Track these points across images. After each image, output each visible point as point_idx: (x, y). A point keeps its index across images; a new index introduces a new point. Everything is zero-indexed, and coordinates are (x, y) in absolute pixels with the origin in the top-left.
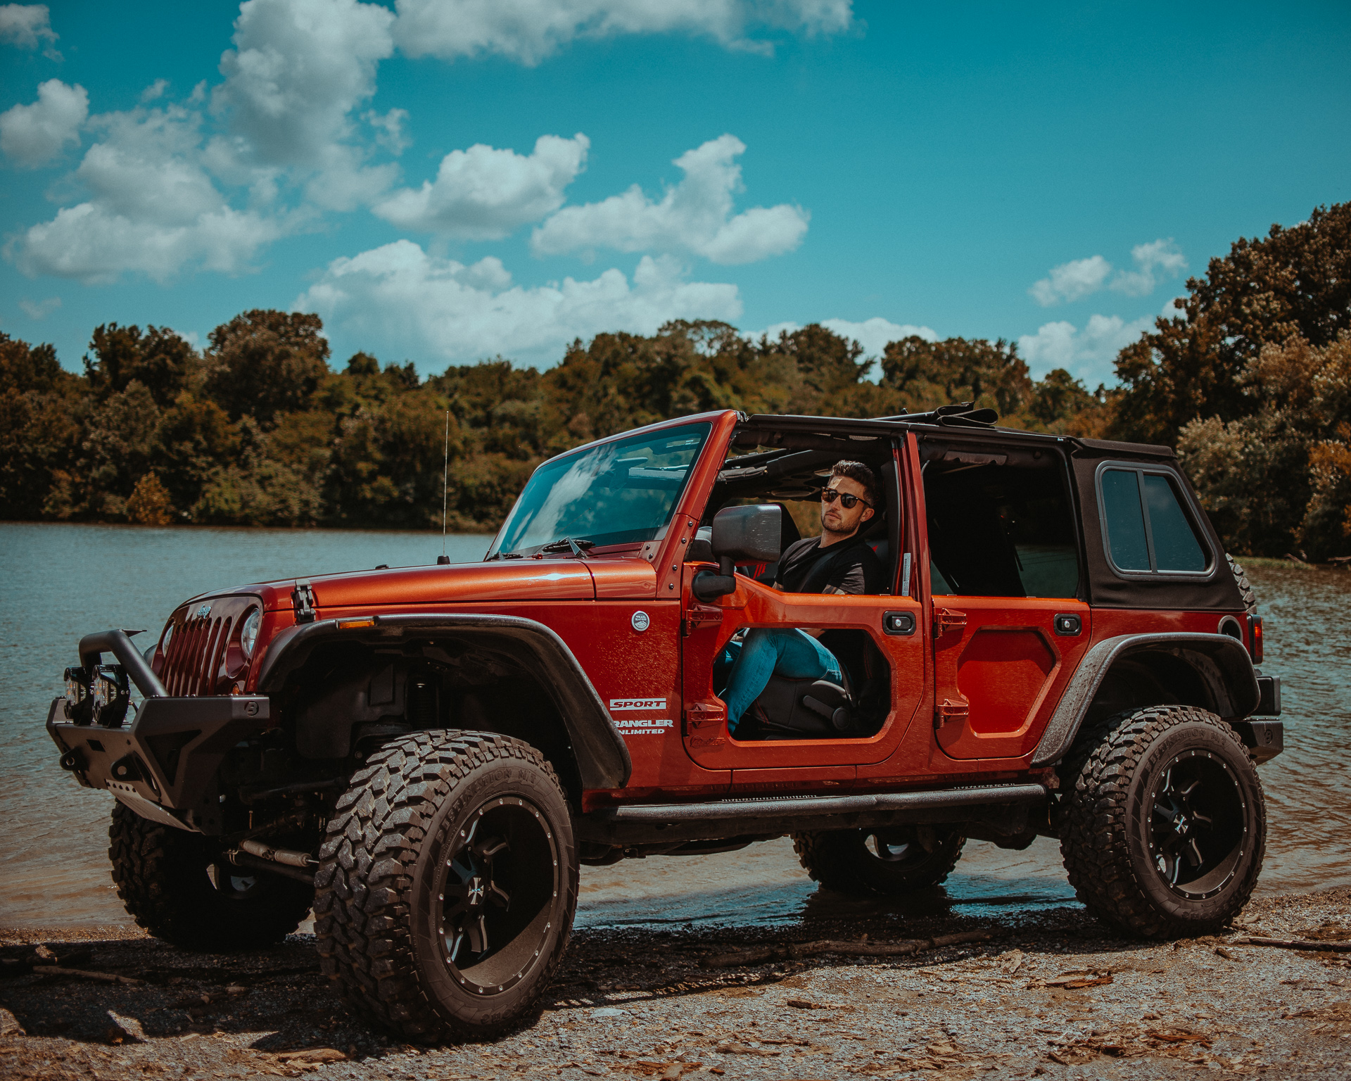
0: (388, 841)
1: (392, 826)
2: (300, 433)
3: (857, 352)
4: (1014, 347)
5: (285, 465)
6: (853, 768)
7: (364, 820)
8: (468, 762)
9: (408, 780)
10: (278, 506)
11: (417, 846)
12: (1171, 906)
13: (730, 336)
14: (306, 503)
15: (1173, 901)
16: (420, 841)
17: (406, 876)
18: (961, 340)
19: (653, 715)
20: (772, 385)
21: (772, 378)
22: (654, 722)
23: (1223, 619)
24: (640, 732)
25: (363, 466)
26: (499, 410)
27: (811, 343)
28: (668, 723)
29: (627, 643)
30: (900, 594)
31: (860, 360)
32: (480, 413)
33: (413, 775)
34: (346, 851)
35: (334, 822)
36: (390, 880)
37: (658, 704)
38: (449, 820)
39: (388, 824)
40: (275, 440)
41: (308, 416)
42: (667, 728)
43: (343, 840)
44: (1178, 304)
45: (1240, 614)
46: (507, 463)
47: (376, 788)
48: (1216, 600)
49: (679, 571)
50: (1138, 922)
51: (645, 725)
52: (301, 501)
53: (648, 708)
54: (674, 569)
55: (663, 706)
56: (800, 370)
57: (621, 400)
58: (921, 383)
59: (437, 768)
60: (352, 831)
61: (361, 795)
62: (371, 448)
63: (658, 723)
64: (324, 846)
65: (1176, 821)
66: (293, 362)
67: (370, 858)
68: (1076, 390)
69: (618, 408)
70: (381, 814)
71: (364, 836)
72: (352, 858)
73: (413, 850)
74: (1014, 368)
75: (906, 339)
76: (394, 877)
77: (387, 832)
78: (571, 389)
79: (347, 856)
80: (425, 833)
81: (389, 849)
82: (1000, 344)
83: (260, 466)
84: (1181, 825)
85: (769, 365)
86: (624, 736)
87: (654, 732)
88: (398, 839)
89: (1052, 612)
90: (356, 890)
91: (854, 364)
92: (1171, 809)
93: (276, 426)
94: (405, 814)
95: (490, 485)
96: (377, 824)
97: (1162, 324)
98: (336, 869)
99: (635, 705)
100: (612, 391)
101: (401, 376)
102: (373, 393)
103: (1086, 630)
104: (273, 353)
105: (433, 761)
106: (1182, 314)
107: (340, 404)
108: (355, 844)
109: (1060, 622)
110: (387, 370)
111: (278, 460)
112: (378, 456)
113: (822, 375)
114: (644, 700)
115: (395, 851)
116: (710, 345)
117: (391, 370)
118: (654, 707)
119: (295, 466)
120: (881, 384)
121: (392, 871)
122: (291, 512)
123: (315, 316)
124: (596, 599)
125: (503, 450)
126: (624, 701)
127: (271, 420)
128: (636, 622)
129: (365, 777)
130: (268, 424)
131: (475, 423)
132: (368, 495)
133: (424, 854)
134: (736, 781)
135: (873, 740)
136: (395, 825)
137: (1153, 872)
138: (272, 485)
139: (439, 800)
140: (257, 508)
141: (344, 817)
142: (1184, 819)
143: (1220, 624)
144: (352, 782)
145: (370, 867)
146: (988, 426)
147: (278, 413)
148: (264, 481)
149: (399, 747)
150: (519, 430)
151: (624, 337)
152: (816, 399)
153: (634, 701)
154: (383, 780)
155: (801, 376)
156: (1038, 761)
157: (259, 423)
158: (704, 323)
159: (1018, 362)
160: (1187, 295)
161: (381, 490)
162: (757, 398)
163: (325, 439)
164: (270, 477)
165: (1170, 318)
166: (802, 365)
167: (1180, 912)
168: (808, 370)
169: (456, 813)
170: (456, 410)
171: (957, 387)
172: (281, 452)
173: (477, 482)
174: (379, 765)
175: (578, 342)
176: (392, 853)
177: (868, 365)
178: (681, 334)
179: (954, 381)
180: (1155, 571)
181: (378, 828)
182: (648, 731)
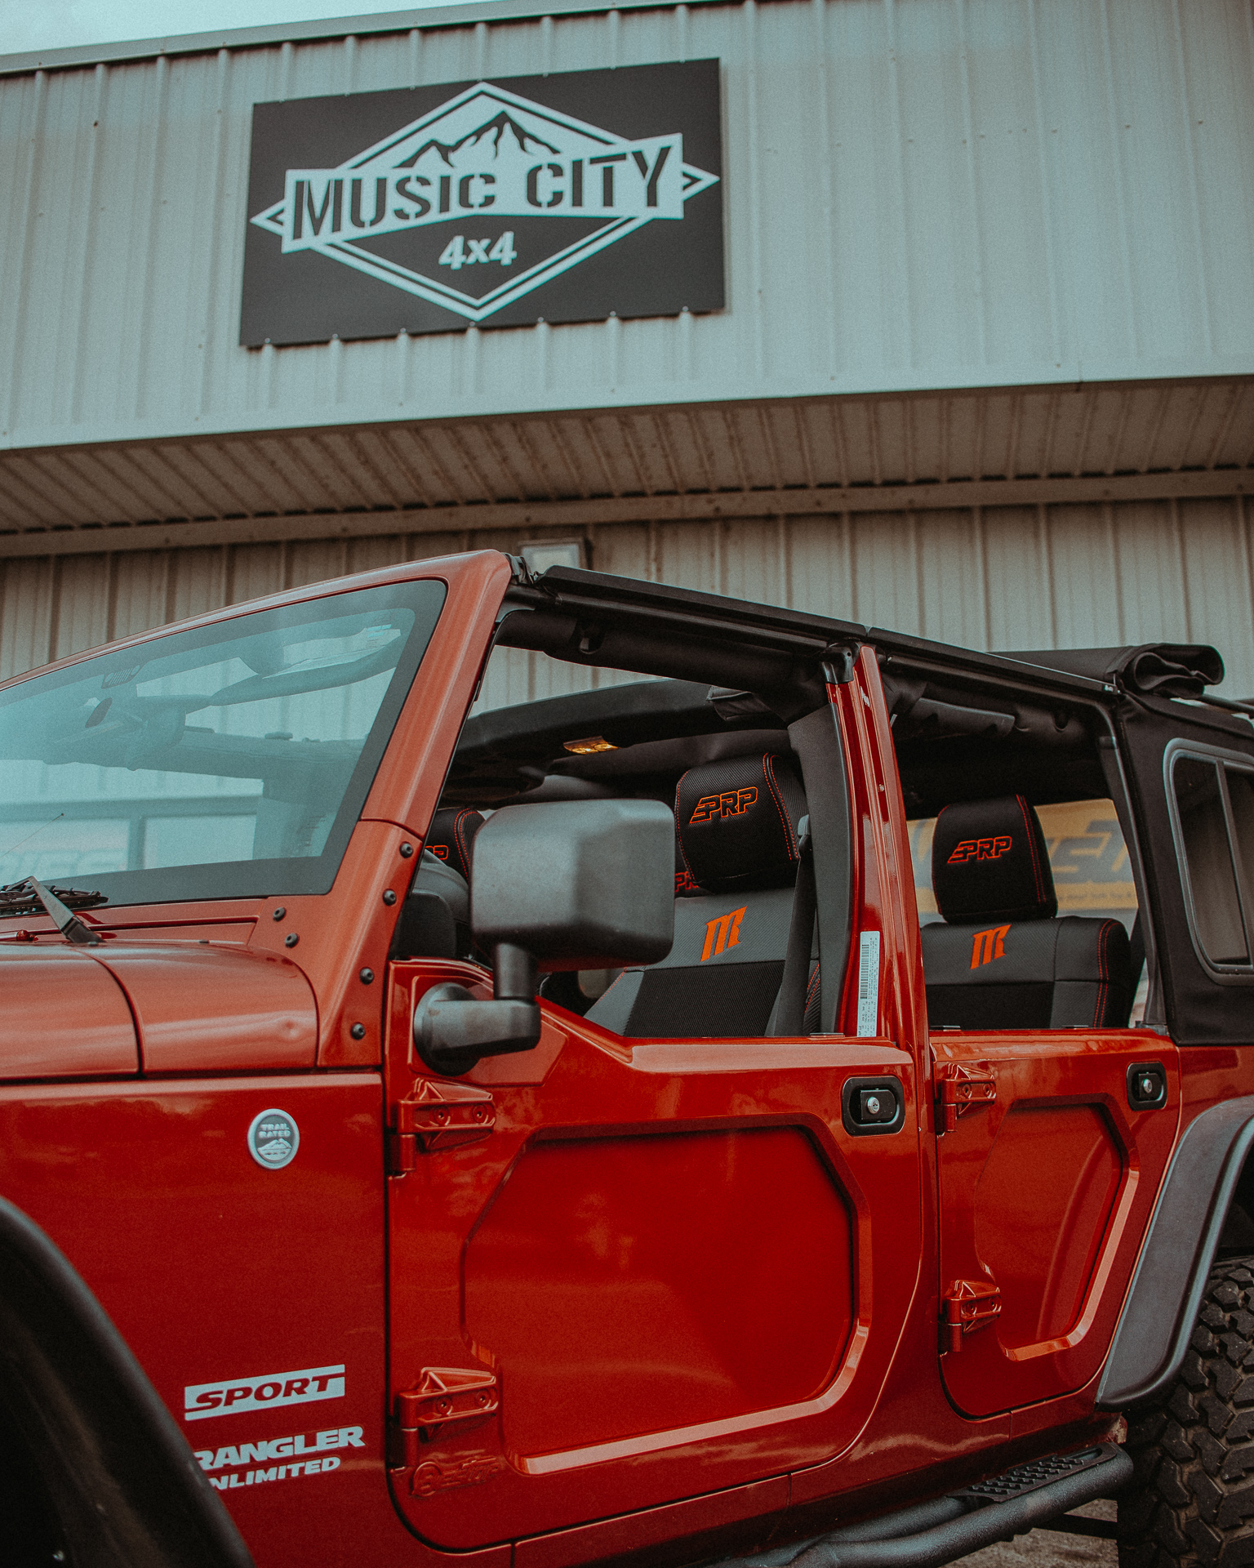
19: (308, 1420)
22: (310, 1442)
24: (271, 1474)
28: (352, 1436)
30: (847, 1025)
37: (323, 1382)
42: (346, 1453)
49: (378, 982)
51: (287, 1452)
53: (295, 1399)
54: (364, 981)
55: (336, 1389)
63: (324, 1441)
87: (311, 1468)
99: (259, 1396)
114: (281, 1378)
118: (312, 1394)
124: (145, 1074)
126: (225, 1386)
128: (261, 1142)
153: (254, 1383)
182: (295, 1469)
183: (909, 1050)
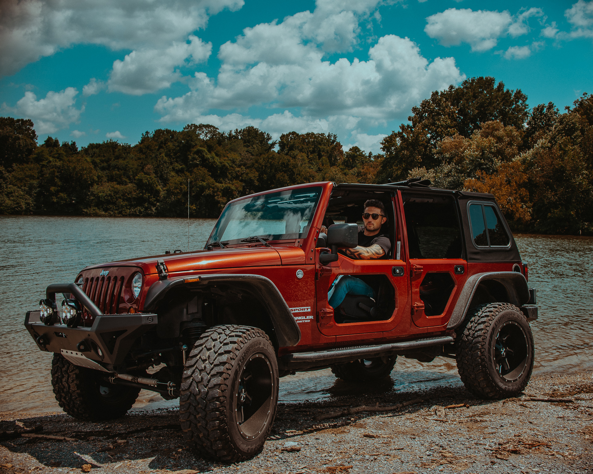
0: (217, 369)
1: (219, 363)
2: (25, 173)
3: (269, 138)
4: (335, 137)
5: (19, 187)
6: (382, 333)
7: (204, 361)
8: (246, 337)
9: (223, 344)
10: (15, 206)
11: (230, 372)
12: (501, 385)
13: (215, 131)
14: (28, 204)
15: (502, 382)
16: (230, 369)
17: (225, 384)
18: (313, 134)
19: (305, 314)
20: (232, 153)
21: (233, 150)
22: (306, 317)
23: (514, 265)
24: (300, 322)
25: (53, 189)
26: (113, 163)
27: (249, 135)
28: (311, 317)
29: (295, 283)
30: (396, 259)
31: (270, 142)
32: (105, 164)
33: (225, 342)
34: (197, 374)
35: (189, 362)
36: (218, 386)
37: (307, 309)
38: (241, 361)
39: (216, 362)
40: (13, 176)
41: (28, 165)
42: (310, 319)
43: (195, 370)
44: (410, 119)
45: (520, 263)
46: (118, 186)
47: (208, 347)
48: (512, 257)
49: (314, 252)
50: (487, 390)
51: (303, 319)
52: (26, 203)
53: (303, 311)
54: (312, 251)
55: (309, 310)
56: (244, 146)
57: (166, 159)
58: (296, 152)
59: (235, 339)
60: (199, 365)
61: (202, 350)
62: (57, 180)
63: (308, 317)
64: (185, 372)
65: (502, 350)
66: (21, 141)
67: (209, 377)
68: (361, 155)
69: (165, 162)
70: (212, 358)
71: (205, 367)
72: (200, 377)
73: (228, 374)
74: (336, 146)
75: (290, 133)
76: (220, 385)
77: (215, 366)
78: (144, 154)
79: (198, 376)
80: (233, 366)
81: (218, 373)
82: (329, 136)
83: (7, 187)
84: (503, 351)
85: (231, 144)
86: (298, 323)
87: (306, 321)
88: (222, 369)
89: (453, 265)
90: (202, 391)
91: (268, 144)
92: (500, 345)
93: (14, 170)
94: (224, 358)
95: (110, 195)
96: (211, 362)
97: (403, 127)
98: (192, 382)
99: (299, 310)
100: (163, 155)
101: (69, 148)
102: (56, 156)
103: (467, 271)
104: (12, 137)
105: (233, 336)
106: (411, 123)
107: (42, 160)
108: (201, 371)
109: (456, 269)
110: (63, 145)
111: (16, 185)
112: (60, 183)
113: (254, 148)
114: (302, 308)
115: (220, 374)
116: (206, 135)
117: (65, 145)
118: (306, 311)
119: (23, 188)
120: (278, 153)
121: (219, 382)
122: (22, 208)
123: (30, 121)
124: (282, 265)
125: (116, 181)
126: (294, 308)
127: (12, 167)
128: (298, 274)
129: (202, 343)
130: (10, 169)
131: (103, 169)
132: (55, 200)
133: (232, 375)
134: (338, 341)
135: (390, 320)
136: (220, 363)
137: (495, 370)
138: (13, 196)
139: (237, 353)
140: (6, 206)
141: (194, 360)
142: (504, 349)
143: (513, 267)
144: (195, 345)
145: (209, 381)
146: (427, 187)
147: (14, 164)
148: (9, 194)
149: (215, 331)
150: (122, 172)
151: (168, 131)
152: (251, 159)
153: (298, 308)
154: (211, 344)
155: (246, 149)
156: (450, 327)
157: (6, 169)
158: (204, 126)
159: (337, 143)
160: (413, 115)
161: (62, 198)
162: (226, 158)
163: (36, 176)
164: (12, 193)
165: (406, 125)
166: (245, 144)
167: (504, 387)
168: (248, 146)
169: (243, 359)
170: (94, 163)
171: (311, 153)
172: (16, 181)
173: (104, 195)
174: (208, 338)
175: (147, 133)
176: (219, 375)
177: (273, 144)
178: (195, 131)
179: (310, 151)
180: (490, 246)
181: (211, 364)
182: (304, 321)
183: (406, 262)
